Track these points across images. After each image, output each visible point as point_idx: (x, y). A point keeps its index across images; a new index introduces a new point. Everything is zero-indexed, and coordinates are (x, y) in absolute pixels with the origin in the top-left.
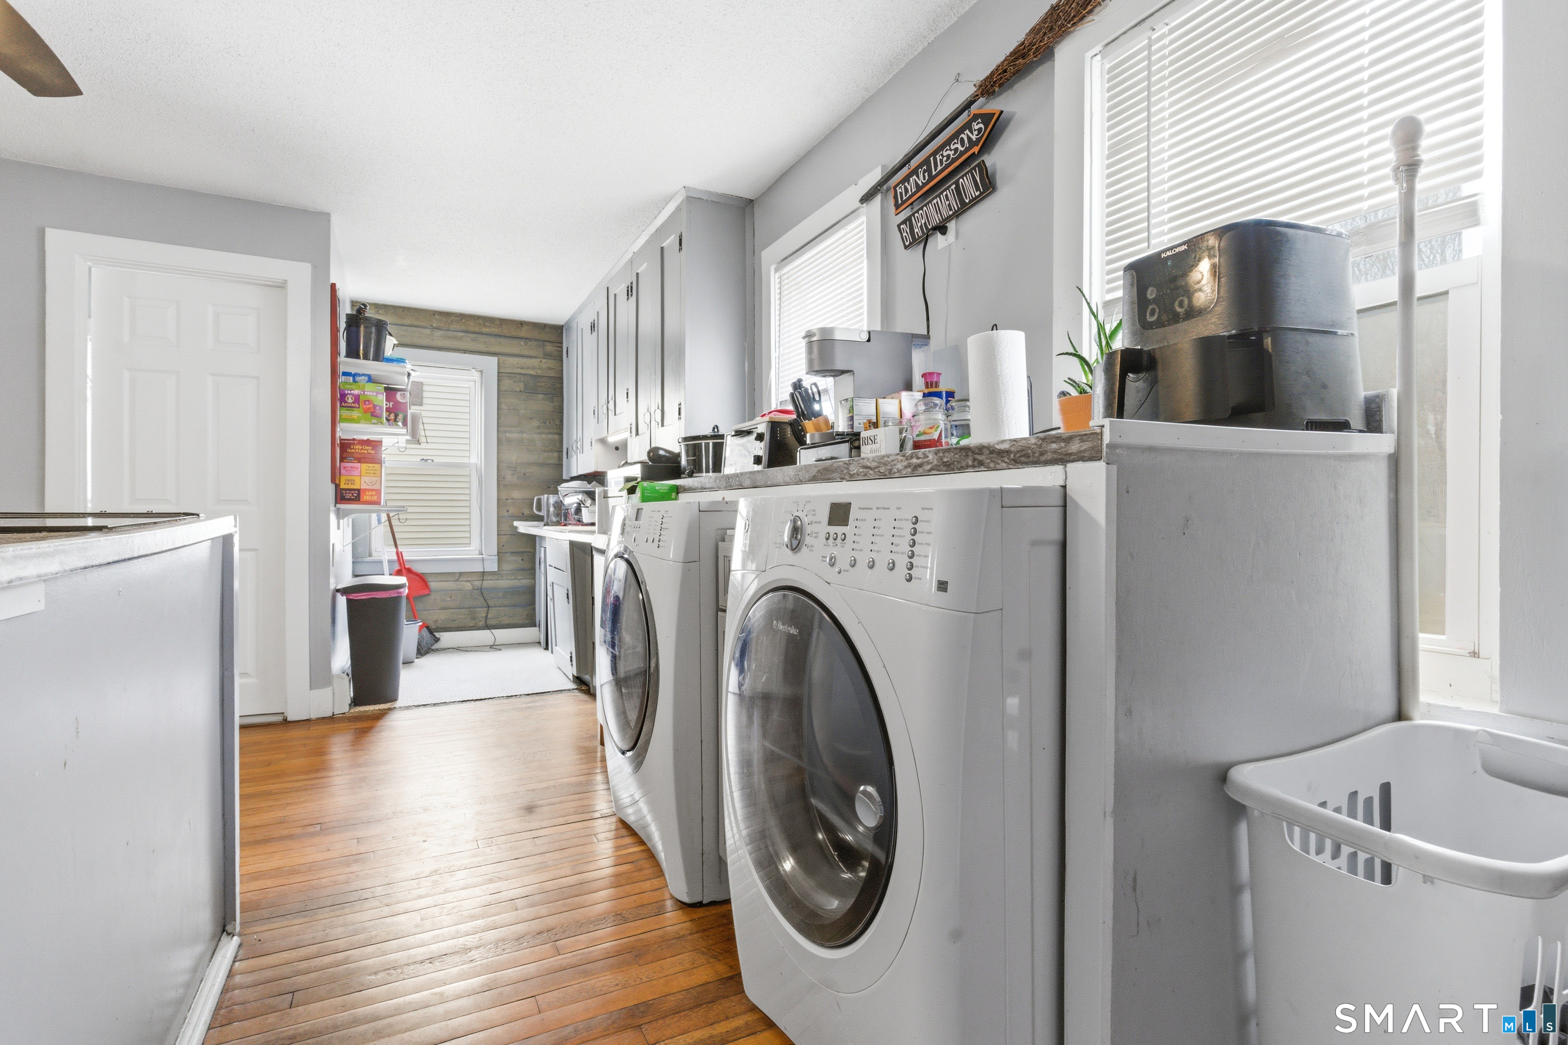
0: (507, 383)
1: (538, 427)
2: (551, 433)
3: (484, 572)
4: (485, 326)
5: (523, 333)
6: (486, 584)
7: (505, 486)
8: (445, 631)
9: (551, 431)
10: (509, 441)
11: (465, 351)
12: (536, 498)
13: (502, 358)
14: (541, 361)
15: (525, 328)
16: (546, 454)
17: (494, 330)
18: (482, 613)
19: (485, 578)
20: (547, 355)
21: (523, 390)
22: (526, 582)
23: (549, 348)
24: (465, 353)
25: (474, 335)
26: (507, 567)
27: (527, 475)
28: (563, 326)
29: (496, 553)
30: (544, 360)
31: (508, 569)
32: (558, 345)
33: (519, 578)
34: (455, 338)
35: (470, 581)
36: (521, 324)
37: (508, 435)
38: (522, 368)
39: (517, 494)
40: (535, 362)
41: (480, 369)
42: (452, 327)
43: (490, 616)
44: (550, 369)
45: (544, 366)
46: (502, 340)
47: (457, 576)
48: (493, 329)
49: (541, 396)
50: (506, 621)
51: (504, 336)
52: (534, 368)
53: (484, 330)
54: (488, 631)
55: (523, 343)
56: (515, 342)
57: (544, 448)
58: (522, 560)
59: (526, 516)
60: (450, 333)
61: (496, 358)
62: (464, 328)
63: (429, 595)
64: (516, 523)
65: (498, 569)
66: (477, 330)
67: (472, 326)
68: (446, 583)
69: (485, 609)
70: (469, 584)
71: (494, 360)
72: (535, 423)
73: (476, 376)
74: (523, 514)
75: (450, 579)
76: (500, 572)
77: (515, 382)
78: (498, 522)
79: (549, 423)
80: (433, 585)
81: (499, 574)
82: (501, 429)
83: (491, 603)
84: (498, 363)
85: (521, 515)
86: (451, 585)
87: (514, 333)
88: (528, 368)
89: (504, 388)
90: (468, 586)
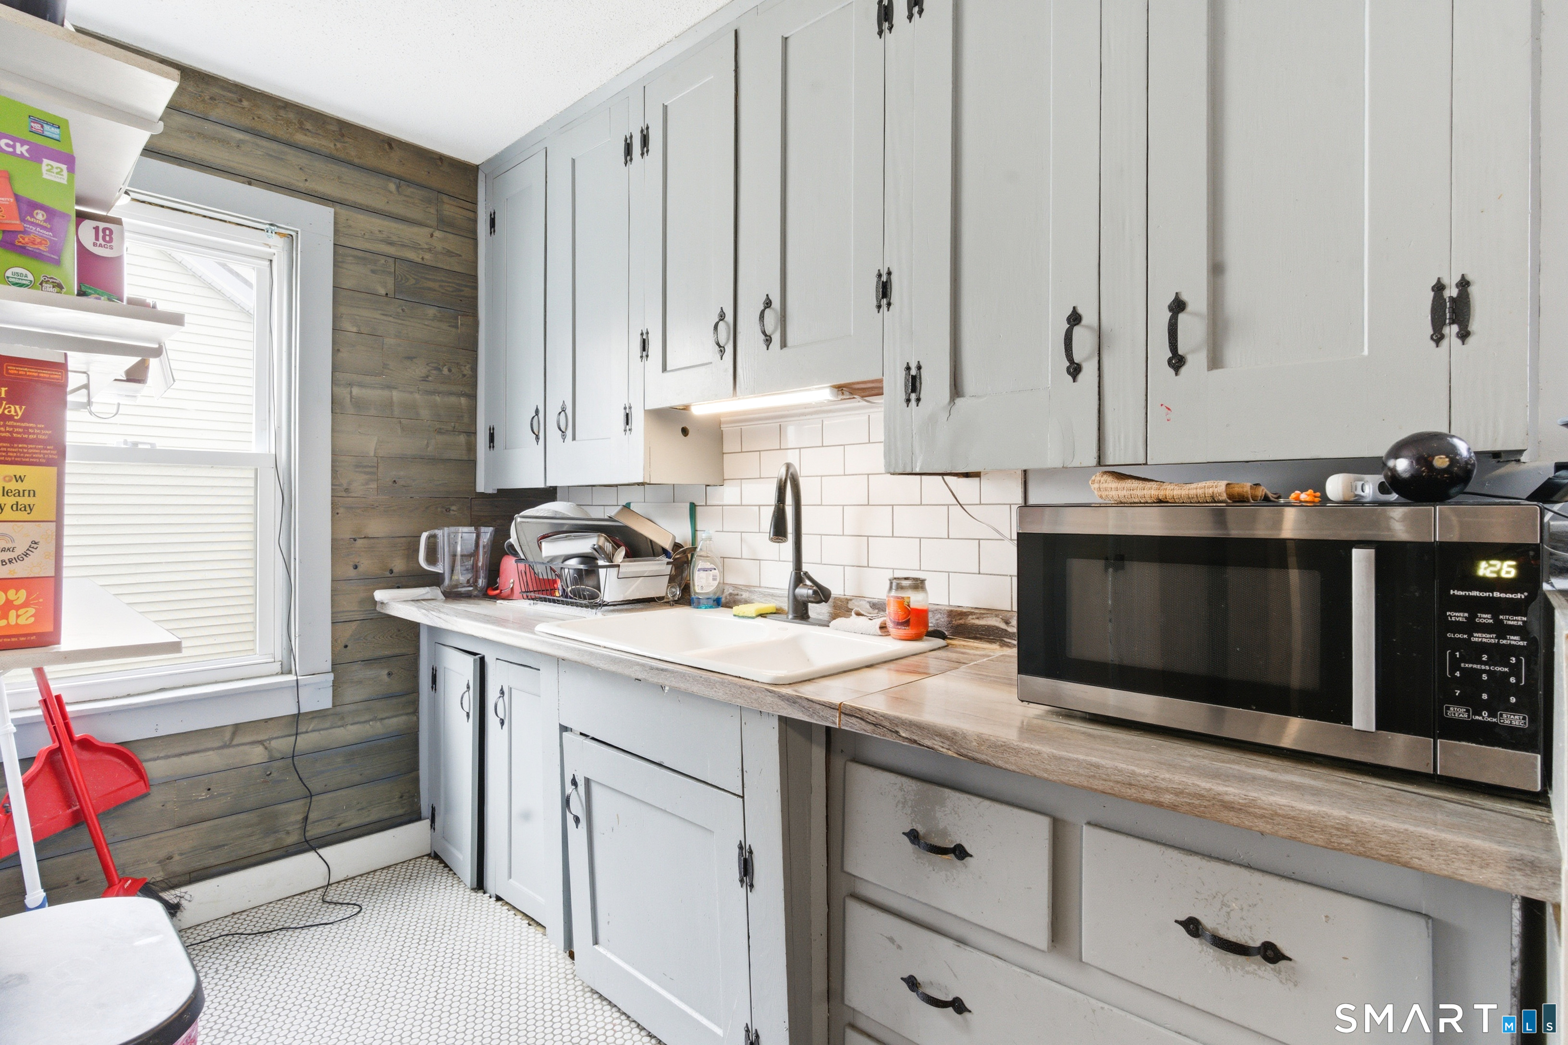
0: (356, 274)
1: (425, 379)
2: (451, 394)
3: (297, 717)
4: (302, 128)
5: (391, 164)
6: (306, 741)
7: (349, 508)
8: (190, 882)
9: (454, 388)
10: (359, 405)
11: (250, 180)
12: (424, 535)
13: (344, 212)
14: (432, 236)
15: (397, 155)
16: (441, 438)
17: (325, 144)
18: (293, 813)
19: (302, 728)
20: (444, 223)
21: (391, 294)
22: (396, 722)
23: (450, 209)
24: (250, 184)
25: (274, 146)
26: (352, 694)
27: (401, 482)
28: (477, 166)
29: (328, 666)
30: (437, 234)
31: (358, 698)
32: (469, 205)
33: (381, 716)
34: (224, 142)
35: (261, 742)
36: (389, 143)
37: (356, 391)
38: (391, 244)
39: (378, 527)
40: (420, 235)
41: (291, 229)
42: (218, 112)
43: (313, 816)
44: (449, 253)
45: (439, 246)
46: (344, 171)
47: (228, 735)
48: (324, 142)
49: (431, 311)
50: (353, 819)
51: (351, 164)
52: (415, 247)
53: (300, 138)
54: (311, 856)
55: (392, 187)
56: (374, 181)
57: (438, 426)
58: (389, 674)
59: (401, 576)
60: (208, 127)
61: (332, 210)
62: (246, 122)
63: (146, 795)
64: (380, 595)
65: (334, 706)
66: (281, 133)
67: (267, 120)
68: (196, 756)
69: (301, 802)
70: (259, 749)
71: (326, 213)
72: (419, 369)
73: (277, 247)
74: (391, 571)
75: (209, 745)
76: (338, 709)
77: (373, 271)
78: (334, 592)
79: (450, 370)
80: (155, 769)
81: (335, 714)
82: (340, 376)
83: (315, 785)
84: (336, 223)
85: (388, 575)
86: (213, 759)
87: (371, 159)
88: (403, 246)
89: (348, 283)
90: (257, 754)
